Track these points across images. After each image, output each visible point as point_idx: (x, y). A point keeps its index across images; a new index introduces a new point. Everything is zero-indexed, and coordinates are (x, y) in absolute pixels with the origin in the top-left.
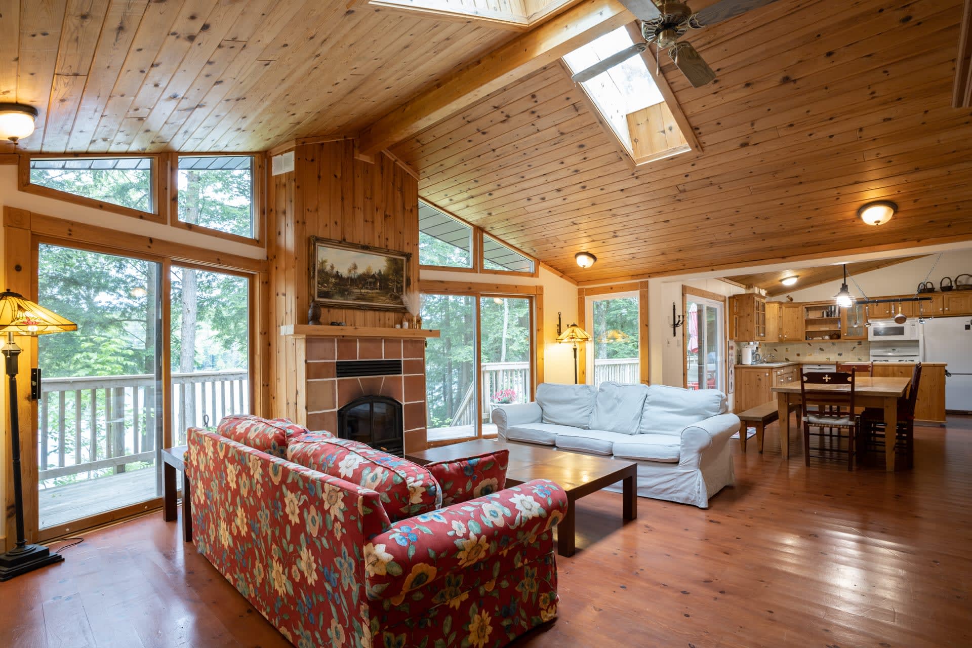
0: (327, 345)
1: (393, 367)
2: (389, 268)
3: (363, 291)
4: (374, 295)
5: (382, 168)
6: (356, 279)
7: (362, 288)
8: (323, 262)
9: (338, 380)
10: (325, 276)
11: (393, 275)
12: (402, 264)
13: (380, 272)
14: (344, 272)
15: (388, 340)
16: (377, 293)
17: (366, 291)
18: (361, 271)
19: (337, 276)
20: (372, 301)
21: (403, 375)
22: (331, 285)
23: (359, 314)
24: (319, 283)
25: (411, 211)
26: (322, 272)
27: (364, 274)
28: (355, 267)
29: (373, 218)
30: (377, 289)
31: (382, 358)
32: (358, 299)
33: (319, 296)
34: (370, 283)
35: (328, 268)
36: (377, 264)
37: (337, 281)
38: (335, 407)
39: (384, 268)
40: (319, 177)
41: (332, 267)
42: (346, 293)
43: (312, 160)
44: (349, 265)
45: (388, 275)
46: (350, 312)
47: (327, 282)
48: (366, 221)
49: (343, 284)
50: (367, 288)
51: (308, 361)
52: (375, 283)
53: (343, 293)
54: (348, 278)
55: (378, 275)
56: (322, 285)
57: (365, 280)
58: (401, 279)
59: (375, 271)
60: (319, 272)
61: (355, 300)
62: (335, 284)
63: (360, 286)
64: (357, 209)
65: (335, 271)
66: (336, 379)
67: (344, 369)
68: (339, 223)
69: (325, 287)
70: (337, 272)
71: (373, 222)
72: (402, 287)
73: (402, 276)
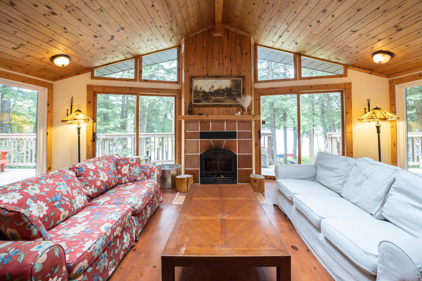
0: (195, 124)
1: (233, 135)
2: (232, 85)
3: (217, 98)
4: (223, 99)
5: (228, 36)
6: (213, 93)
7: (216, 96)
8: (196, 87)
9: (200, 141)
10: (197, 93)
11: (234, 88)
12: (240, 82)
13: (227, 87)
14: (207, 90)
15: (227, 121)
16: (225, 98)
17: (219, 97)
18: (216, 88)
19: (204, 92)
20: (222, 102)
21: (237, 139)
22: (200, 97)
23: (215, 109)
24: (194, 96)
25: (246, 54)
26: (196, 91)
27: (218, 90)
28: (213, 87)
29: (223, 61)
30: (225, 96)
31: (224, 130)
32: (214, 102)
33: (194, 102)
34: (221, 93)
35: (199, 89)
36: (225, 84)
37: (204, 94)
38: (198, 153)
39: (229, 85)
40: (195, 50)
41: (201, 88)
42: (208, 99)
43: (192, 43)
44: (210, 86)
45: (232, 88)
46: (210, 108)
47: (198, 95)
48: (219, 64)
49: (206, 96)
50: (219, 96)
51: (186, 131)
52: (224, 93)
53: (206, 100)
54: (209, 92)
55: (226, 89)
56: (196, 97)
57: (219, 92)
58: (240, 89)
59: (224, 87)
60: (194, 91)
61: (213, 102)
62: (202, 96)
63: (216, 95)
64: (214, 59)
65: (202, 90)
66: (199, 140)
67: (203, 135)
68: (205, 68)
69: (197, 98)
70: (203, 90)
71: (223, 64)
72: (240, 94)
73: (240, 88)
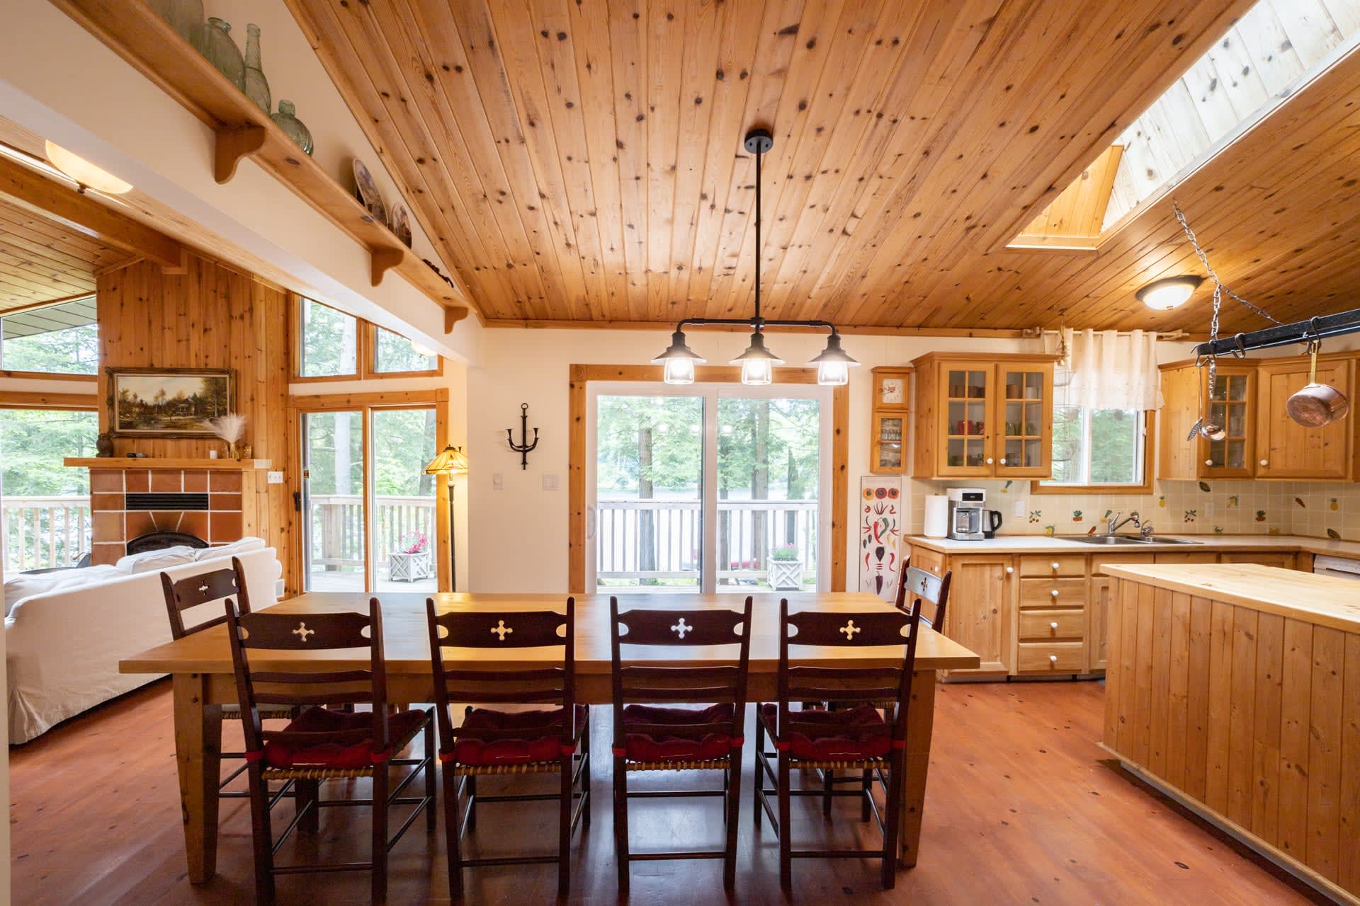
0: (115, 477)
1: (199, 501)
2: (208, 390)
3: (173, 418)
4: (187, 421)
5: (200, 276)
6: (164, 406)
7: (172, 415)
8: (124, 393)
9: (127, 513)
10: (126, 406)
11: (212, 396)
12: (225, 384)
13: (195, 395)
14: (149, 399)
15: (189, 472)
16: (193, 419)
17: (177, 418)
18: (170, 397)
19: (142, 405)
20: (185, 428)
21: (209, 511)
22: (134, 415)
23: (170, 444)
24: (120, 414)
25: (242, 317)
26: (124, 402)
27: (174, 400)
28: (163, 393)
29: (188, 335)
30: (191, 415)
31: (180, 491)
32: (167, 427)
33: (121, 428)
34: (183, 408)
35: (130, 397)
36: (192, 387)
37: (142, 410)
38: (123, 540)
39: (201, 391)
40: (122, 305)
41: (135, 396)
42: (153, 422)
43: (114, 289)
44: (156, 392)
45: (207, 398)
46: (159, 442)
47: (130, 412)
48: (179, 341)
49: (149, 412)
50: (178, 415)
51: (95, 493)
52: (188, 409)
53: (148, 422)
54: (154, 406)
55: (193, 398)
56: (124, 415)
57: (174, 406)
58: (224, 400)
59: (188, 394)
60: (120, 402)
61: (163, 428)
62: (139, 414)
63: (171, 412)
64: (166, 330)
65: (138, 400)
66: (125, 511)
67: (134, 502)
68: (146, 348)
69: (128, 417)
70: (142, 401)
71: (188, 340)
72: (226, 410)
73: (226, 398)
